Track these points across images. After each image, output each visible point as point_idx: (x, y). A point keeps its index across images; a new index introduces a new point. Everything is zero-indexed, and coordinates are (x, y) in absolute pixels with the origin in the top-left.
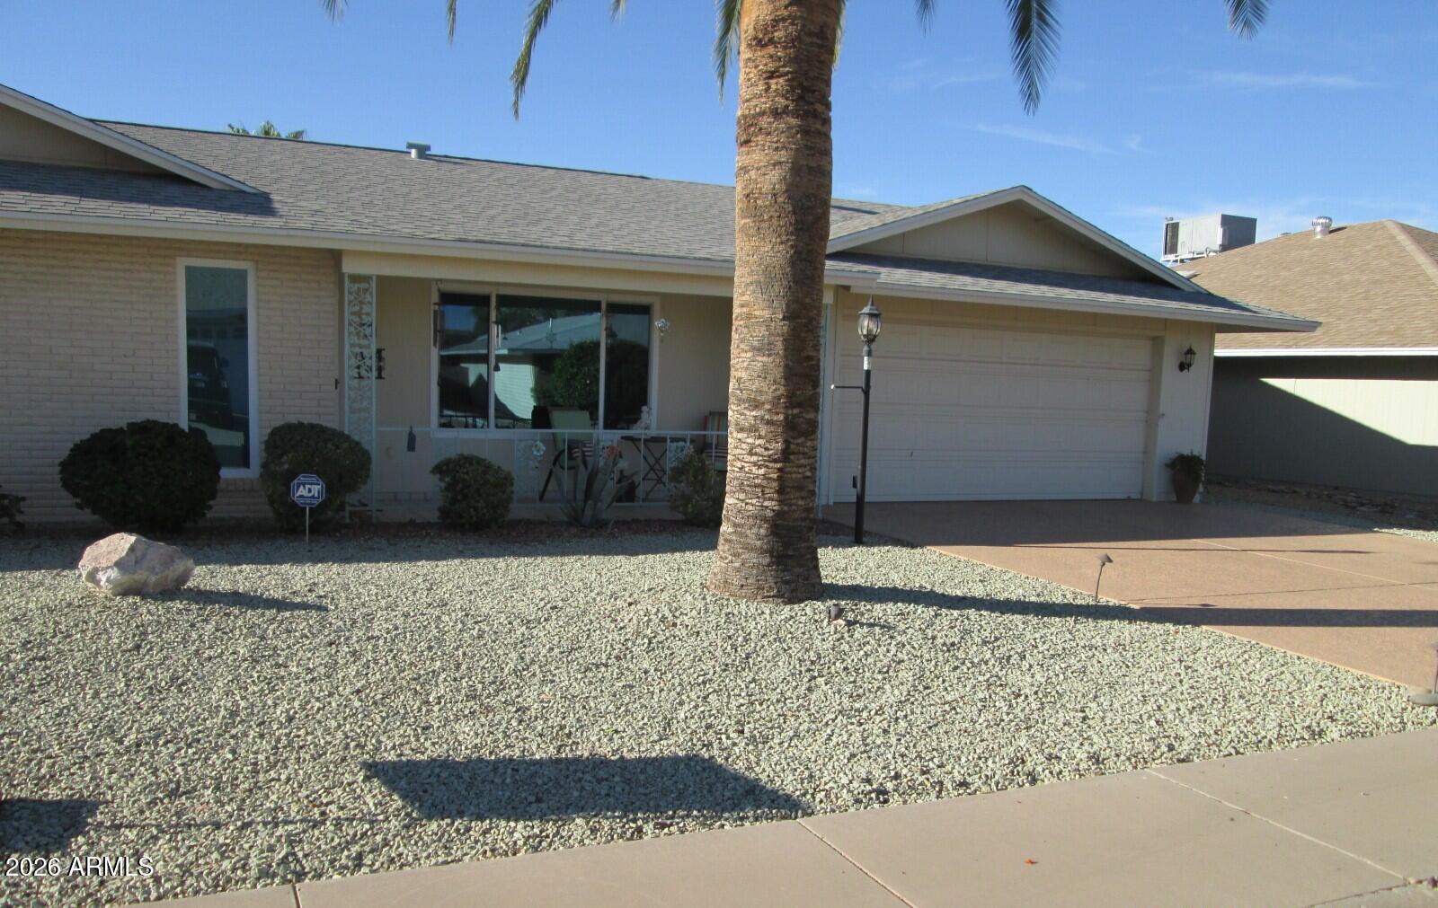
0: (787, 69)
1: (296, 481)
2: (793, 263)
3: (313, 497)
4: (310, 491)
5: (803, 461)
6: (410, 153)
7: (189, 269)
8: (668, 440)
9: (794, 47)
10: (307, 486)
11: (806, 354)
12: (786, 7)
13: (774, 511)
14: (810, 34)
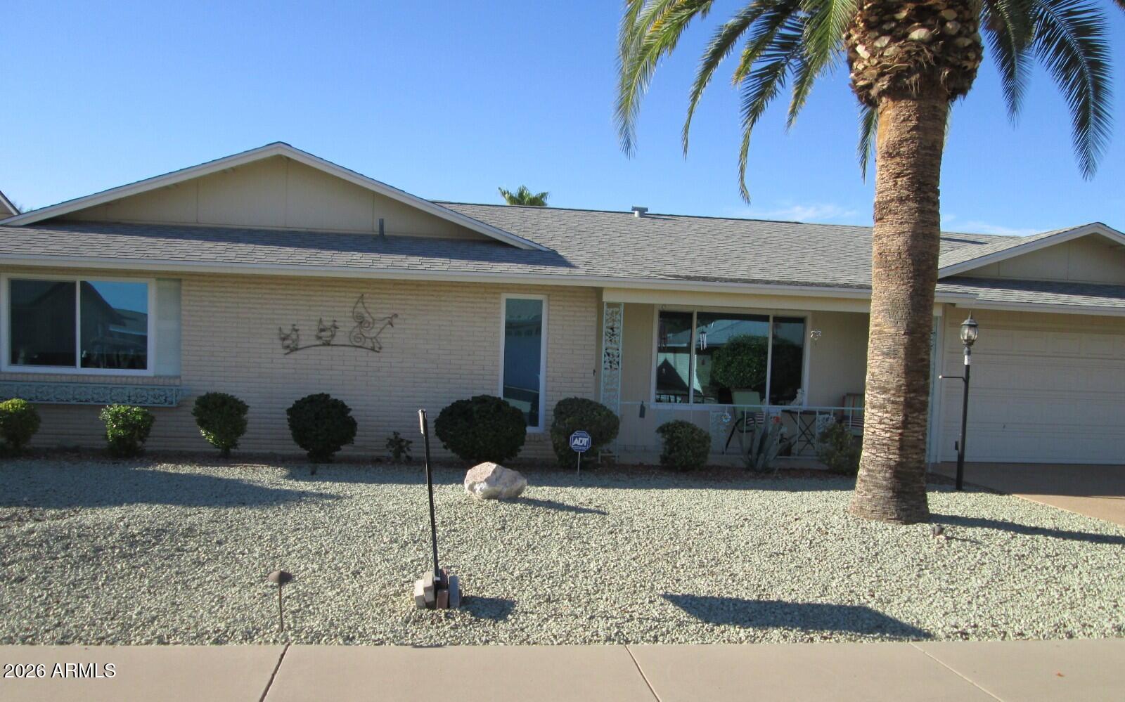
0: (909, 171)
1: (573, 435)
2: (911, 297)
3: (583, 445)
4: (581, 441)
5: (917, 429)
6: (634, 213)
7: (508, 301)
8: (817, 413)
9: (914, 157)
10: (580, 439)
11: (920, 357)
12: (908, 132)
13: (896, 461)
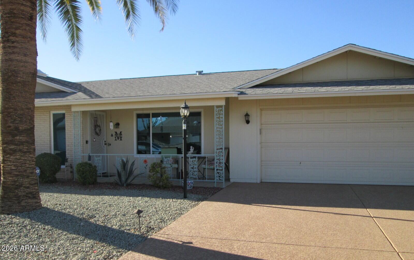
3: (38, 173)
6: (197, 74)
14: (6, 14)
